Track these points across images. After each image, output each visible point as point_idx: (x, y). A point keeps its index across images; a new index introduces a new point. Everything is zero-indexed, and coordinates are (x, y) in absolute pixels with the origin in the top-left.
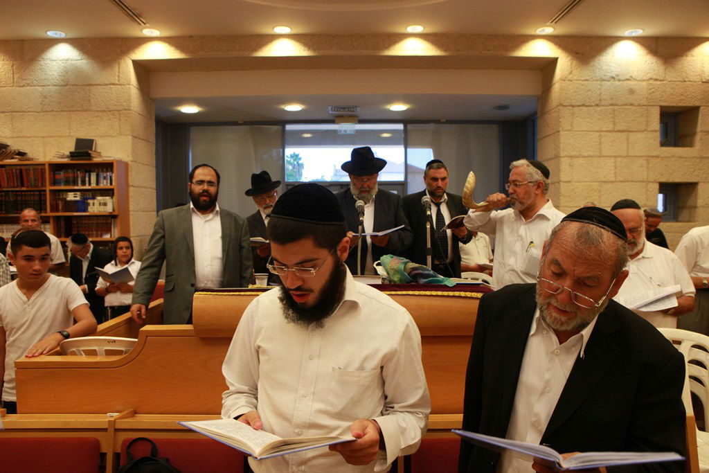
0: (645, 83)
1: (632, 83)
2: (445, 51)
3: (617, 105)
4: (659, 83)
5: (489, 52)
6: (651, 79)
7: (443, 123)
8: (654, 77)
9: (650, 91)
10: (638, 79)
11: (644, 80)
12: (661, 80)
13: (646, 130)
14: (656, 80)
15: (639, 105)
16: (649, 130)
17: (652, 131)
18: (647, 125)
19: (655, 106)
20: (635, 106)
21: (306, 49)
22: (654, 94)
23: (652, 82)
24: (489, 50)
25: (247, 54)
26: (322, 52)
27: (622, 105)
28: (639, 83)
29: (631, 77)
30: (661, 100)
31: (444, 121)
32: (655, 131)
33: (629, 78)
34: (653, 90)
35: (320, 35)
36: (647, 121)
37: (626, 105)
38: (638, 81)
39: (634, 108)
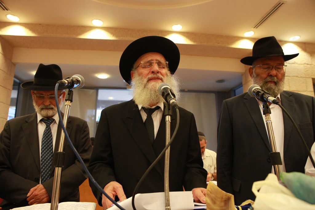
0: (302, 66)
1: (296, 65)
2: (194, 42)
3: (289, 76)
4: (309, 66)
5: (219, 44)
6: (305, 64)
7: (186, 92)
8: (307, 63)
9: (306, 70)
10: (299, 63)
11: (302, 64)
12: (310, 65)
13: (306, 91)
14: (308, 64)
15: (301, 77)
16: (308, 91)
17: (310, 91)
18: (307, 88)
19: (309, 78)
20: (299, 77)
21: (112, 36)
22: (308, 72)
23: (306, 65)
24: (218, 43)
25: (74, 36)
26: (121, 38)
27: (292, 77)
28: (299, 65)
29: (295, 62)
30: (312, 75)
31: (187, 90)
32: (311, 91)
33: (294, 62)
34: (307, 69)
35: (121, 29)
36: (307, 86)
37: (294, 77)
38: (299, 64)
39: (299, 78)
